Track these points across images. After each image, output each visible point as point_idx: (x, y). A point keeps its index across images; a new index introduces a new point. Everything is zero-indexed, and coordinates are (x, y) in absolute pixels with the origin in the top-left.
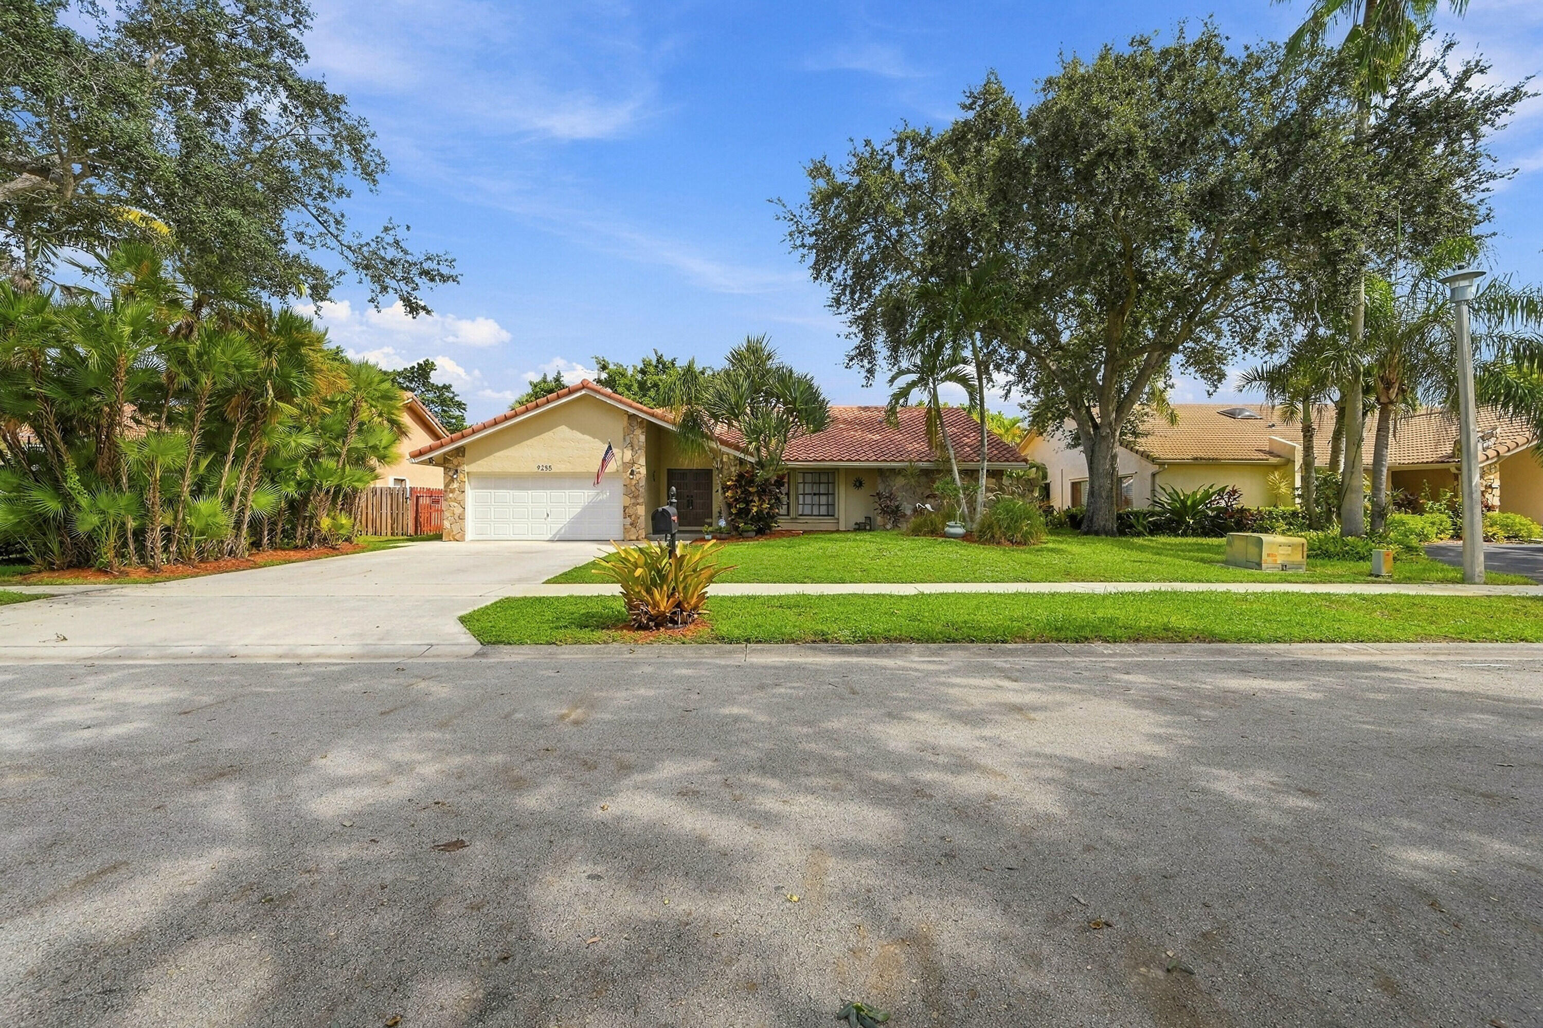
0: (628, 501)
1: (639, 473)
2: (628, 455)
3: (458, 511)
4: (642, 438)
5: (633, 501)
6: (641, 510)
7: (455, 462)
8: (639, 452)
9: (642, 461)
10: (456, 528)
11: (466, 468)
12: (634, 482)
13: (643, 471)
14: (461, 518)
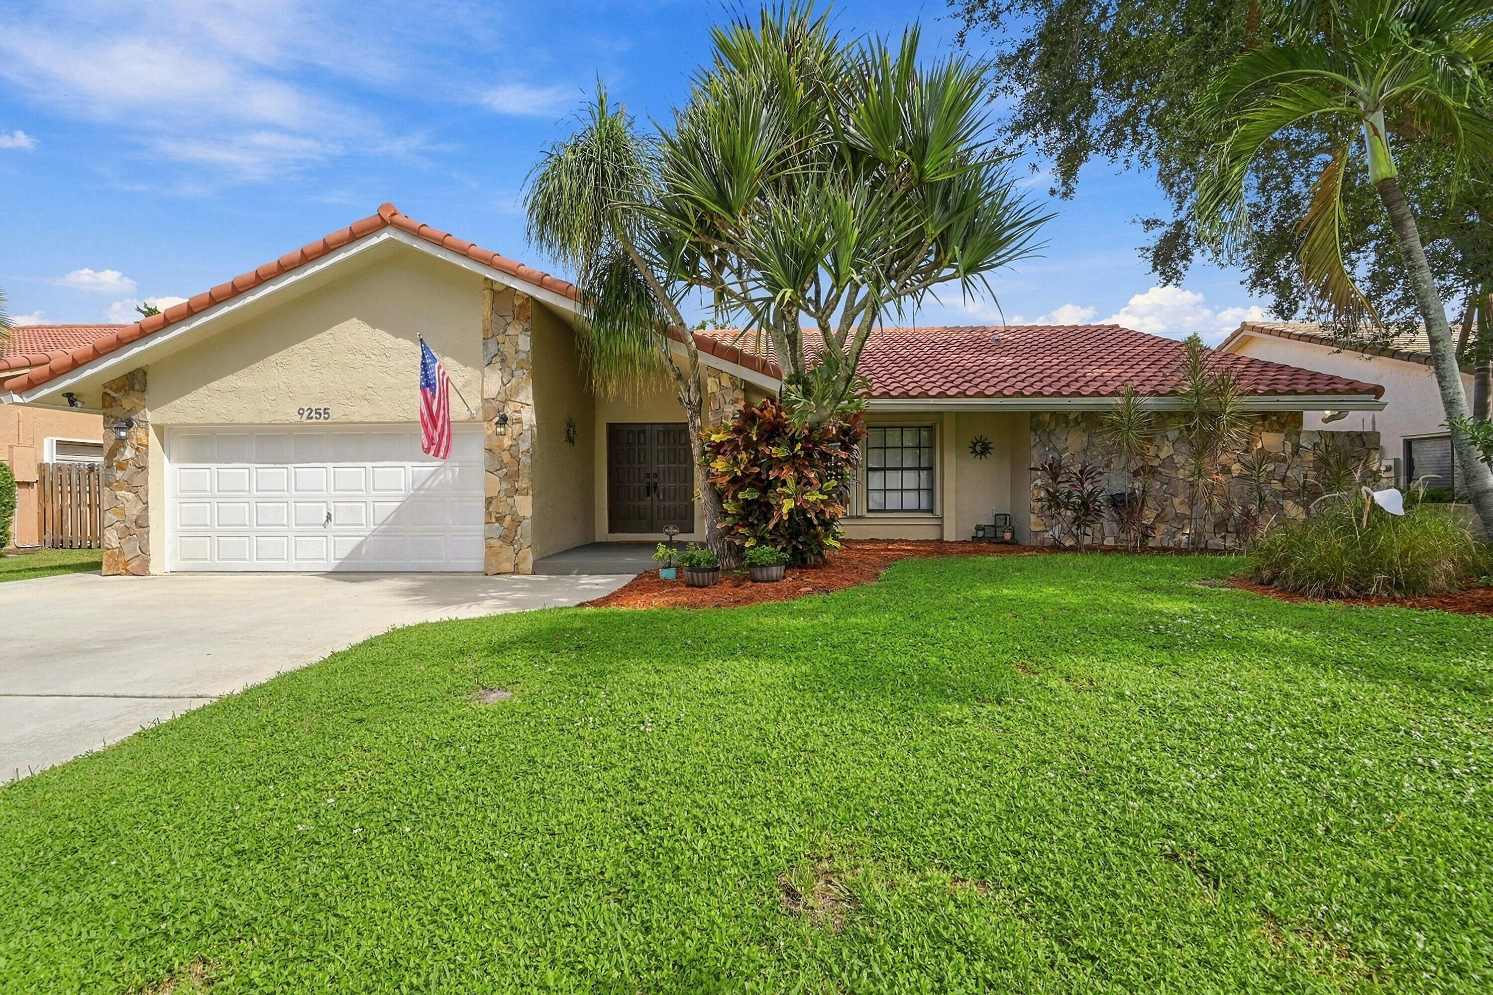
0: (497, 486)
1: (519, 421)
2: (493, 383)
3: (134, 511)
4: (525, 343)
5: (505, 485)
6: (525, 506)
7: (127, 404)
8: (519, 373)
9: (527, 395)
10: (130, 548)
11: (151, 416)
12: (507, 442)
13: (529, 416)
14: (142, 523)
